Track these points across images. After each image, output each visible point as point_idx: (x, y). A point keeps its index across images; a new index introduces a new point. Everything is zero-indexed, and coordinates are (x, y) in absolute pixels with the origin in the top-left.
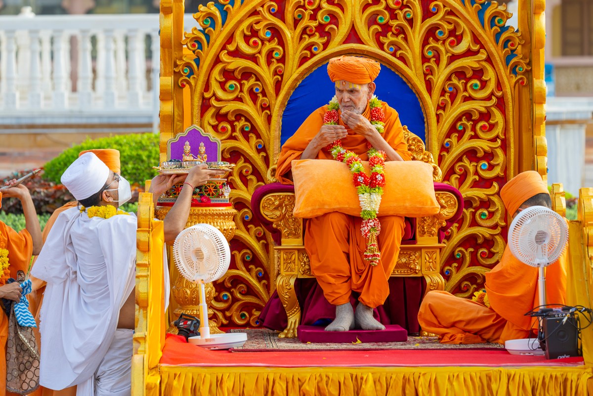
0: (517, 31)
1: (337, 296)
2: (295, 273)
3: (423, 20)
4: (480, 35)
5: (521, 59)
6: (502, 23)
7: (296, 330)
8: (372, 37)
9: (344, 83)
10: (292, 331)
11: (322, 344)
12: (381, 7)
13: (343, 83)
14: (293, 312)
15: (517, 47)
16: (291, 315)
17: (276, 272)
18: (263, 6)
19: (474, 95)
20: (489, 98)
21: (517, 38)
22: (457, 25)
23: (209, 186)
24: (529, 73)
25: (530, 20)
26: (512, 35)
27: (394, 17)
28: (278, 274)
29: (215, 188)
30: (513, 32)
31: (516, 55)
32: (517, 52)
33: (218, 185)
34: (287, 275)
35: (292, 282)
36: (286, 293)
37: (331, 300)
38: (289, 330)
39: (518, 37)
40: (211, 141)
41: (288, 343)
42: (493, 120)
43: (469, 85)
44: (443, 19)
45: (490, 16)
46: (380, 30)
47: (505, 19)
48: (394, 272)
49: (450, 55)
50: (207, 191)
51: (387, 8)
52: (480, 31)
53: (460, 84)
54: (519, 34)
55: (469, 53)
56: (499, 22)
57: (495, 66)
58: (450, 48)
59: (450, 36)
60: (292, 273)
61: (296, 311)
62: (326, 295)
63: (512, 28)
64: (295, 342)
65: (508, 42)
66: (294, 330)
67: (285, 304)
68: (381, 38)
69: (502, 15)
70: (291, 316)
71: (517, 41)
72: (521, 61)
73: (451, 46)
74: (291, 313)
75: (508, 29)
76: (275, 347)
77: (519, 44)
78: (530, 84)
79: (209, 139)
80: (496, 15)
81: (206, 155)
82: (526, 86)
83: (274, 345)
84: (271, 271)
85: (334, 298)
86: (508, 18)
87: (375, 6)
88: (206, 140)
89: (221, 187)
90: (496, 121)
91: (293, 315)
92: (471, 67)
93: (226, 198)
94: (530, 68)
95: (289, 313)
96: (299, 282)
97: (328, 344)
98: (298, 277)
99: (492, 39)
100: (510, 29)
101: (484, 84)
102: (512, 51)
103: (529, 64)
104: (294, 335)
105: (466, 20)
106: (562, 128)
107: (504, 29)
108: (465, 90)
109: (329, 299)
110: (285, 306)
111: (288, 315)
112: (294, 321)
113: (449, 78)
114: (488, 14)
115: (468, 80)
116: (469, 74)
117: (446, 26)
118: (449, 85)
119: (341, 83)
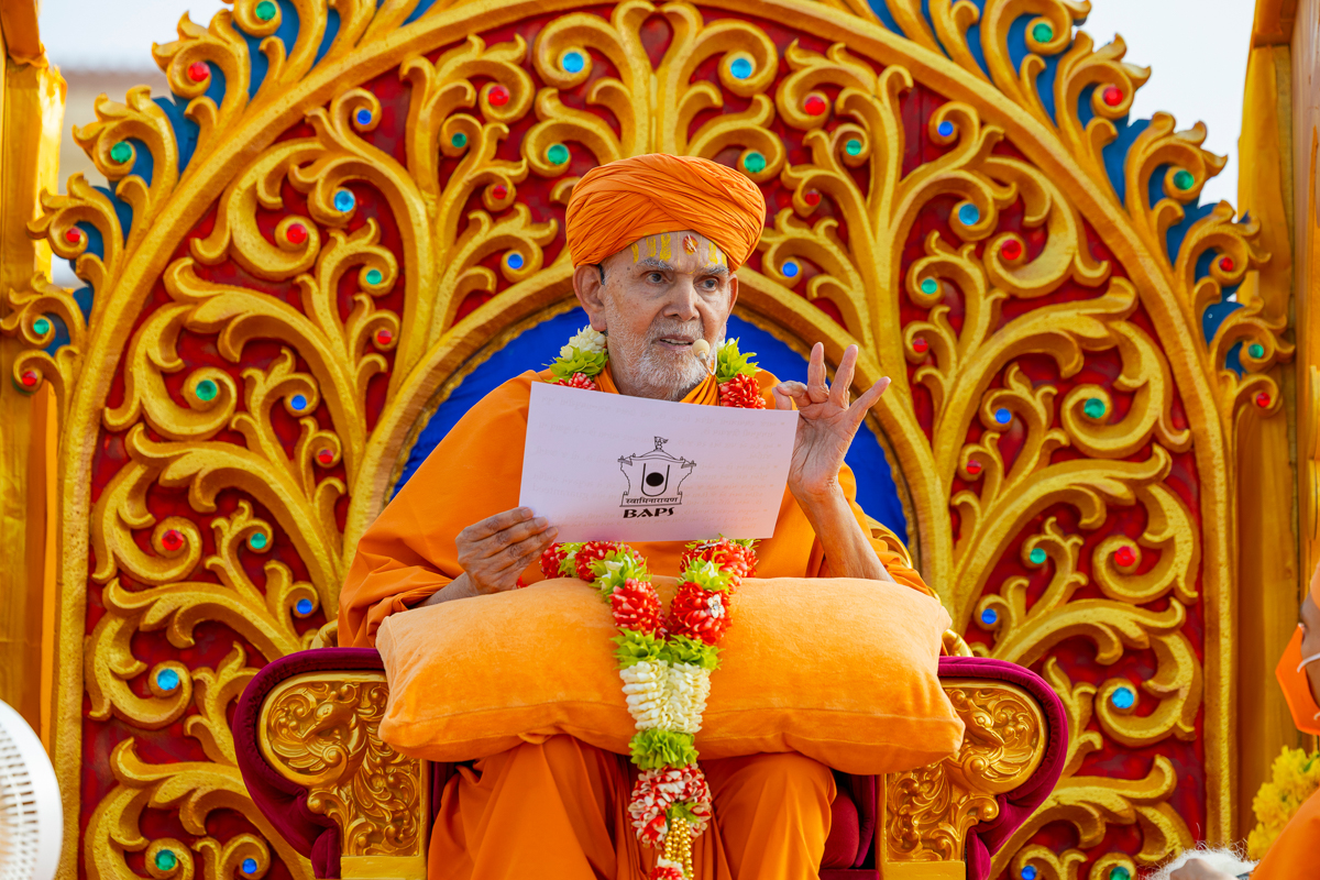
0: (1245, 219)
3: (907, 168)
4: (1112, 228)
5: (1259, 315)
6: (1189, 187)
9: (691, 244)
12: (754, 121)
13: (685, 243)
15: (1244, 275)
18: (326, 105)
19: (1087, 439)
20: (1141, 453)
21: (1243, 242)
22: (1027, 187)
25: (1288, 185)
26: (1227, 231)
27: (801, 153)
30: (1230, 224)
31: (1240, 304)
39: (1247, 239)
42: (1155, 534)
43: (1070, 403)
44: (975, 165)
45: (1148, 161)
47: (1202, 178)
49: (1001, 294)
51: (778, 123)
52: (1111, 211)
53: (1036, 401)
54: (1251, 230)
55: (1069, 290)
56: (1178, 186)
57: (1165, 342)
58: (1002, 272)
59: (1001, 227)
63: (1225, 209)
65: (1213, 257)
69: (1191, 159)
71: (1245, 252)
72: (1259, 323)
73: (1005, 265)
77: (1251, 264)
78: (1295, 401)
80: (1170, 158)
82: (1275, 412)
86: (1210, 173)
87: (735, 116)
90: (1166, 535)
92: (1080, 339)
94: (1292, 349)
99: (1155, 242)
100: (1216, 213)
101: (1125, 404)
102: (1228, 288)
103: (1289, 333)
105: (1059, 174)
107: (1196, 210)
108: (1057, 422)
113: (997, 379)
114: (1139, 155)
115: (1068, 385)
116: (1072, 364)
117: (989, 191)
118: (997, 402)
119: (679, 243)
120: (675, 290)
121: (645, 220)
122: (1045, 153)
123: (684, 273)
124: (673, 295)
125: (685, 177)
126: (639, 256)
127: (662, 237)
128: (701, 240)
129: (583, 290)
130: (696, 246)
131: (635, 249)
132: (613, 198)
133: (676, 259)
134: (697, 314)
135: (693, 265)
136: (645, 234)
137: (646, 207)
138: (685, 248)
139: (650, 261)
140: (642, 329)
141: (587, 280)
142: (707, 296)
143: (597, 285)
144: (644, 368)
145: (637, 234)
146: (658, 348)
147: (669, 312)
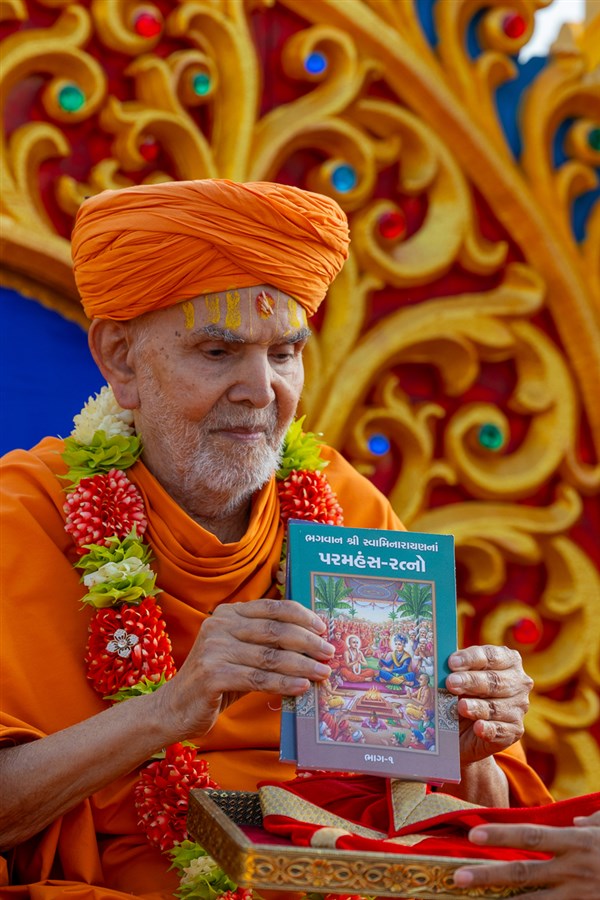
3: (265, 107)
4: (509, 199)
8: (29, 180)
9: (266, 303)
12: (68, 41)
13: (258, 302)
19: (481, 477)
20: (544, 496)
22: (410, 142)
42: (561, 600)
43: (458, 429)
44: (349, 112)
45: (551, 113)
46: (63, 146)
49: (373, 282)
51: (96, 45)
52: (509, 176)
53: (417, 423)
55: (457, 280)
57: (573, 349)
58: (377, 254)
59: (377, 195)
68: (68, 186)
73: (388, 249)
87: (42, 33)
90: (576, 600)
99: (562, 220)
101: (522, 425)
105: (447, 125)
108: (440, 452)
113: (370, 397)
114: (542, 104)
115: (454, 405)
116: (462, 377)
117: (367, 147)
118: (372, 425)
119: (251, 304)
120: (244, 364)
121: (205, 273)
122: (429, 97)
123: (257, 343)
124: (241, 371)
125: (263, 215)
126: (195, 320)
127: (228, 296)
128: (280, 297)
129: (104, 351)
130: (273, 306)
131: (189, 309)
132: (160, 242)
133: (247, 326)
134: (271, 395)
135: (269, 332)
136: (205, 291)
137: (208, 256)
138: (259, 309)
139: (213, 327)
140: (195, 417)
141: (108, 338)
142: (280, 367)
143: (122, 344)
144: (204, 467)
145: (193, 291)
146: (220, 440)
147: (236, 395)
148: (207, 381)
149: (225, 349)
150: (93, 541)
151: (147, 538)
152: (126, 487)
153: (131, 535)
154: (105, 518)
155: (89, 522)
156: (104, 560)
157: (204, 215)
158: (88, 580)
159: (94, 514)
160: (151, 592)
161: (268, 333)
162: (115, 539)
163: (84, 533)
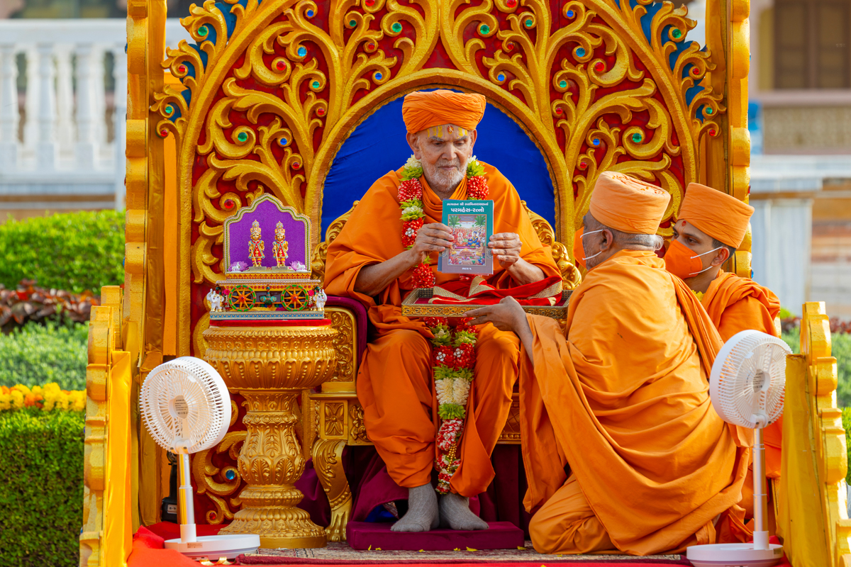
0: (705, 49)
1: (408, 473)
2: (344, 437)
3: (552, 31)
4: (644, 55)
5: (711, 94)
6: (679, 37)
7: (344, 530)
8: (470, 58)
9: (451, 129)
10: (338, 531)
11: (387, 551)
12: (484, 10)
13: (448, 129)
14: (340, 500)
15: (704, 75)
16: (337, 505)
17: (312, 436)
18: (293, 7)
19: (634, 151)
20: (657, 158)
21: (703, 61)
22: (607, 39)
23: (292, 292)
24: (723, 117)
25: (724, 32)
26: (696, 56)
27: (505, 25)
28: (317, 439)
29: (302, 294)
30: (698, 52)
31: (702, 89)
32: (704, 83)
33: (308, 289)
34: (330, 441)
35: (339, 452)
36: (328, 469)
37: (400, 480)
38: (332, 530)
39: (706, 59)
40: (295, 219)
41: (332, 549)
43: (626, 135)
44: (583, 29)
45: (661, 24)
46: (483, 46)
47: (686, 30)
48: (503, 437)
49: (595, 87)
50: (289, 300)
51: (495, 10)
52: (645, 48)
53: (612, 135)
54: (707, 54)
55: (626, 84)
56: (675, 35)
58: (595, 77)
59: (595, 57)
60: (339, 437)
61: (344, 499)
62: (391, 472)
63: (696, 44)
64: (343, 549)
65: (690, 68)
66: (340, 528)
67: (327, 487)
68: (485, 59)
69: (680, 23)
70: (336, 507)
71: (704, 65)
72: (711, 98)
73: (597, 74)
74: (336, 502)
75: (689, 46)
76: (310, 557)
77: (707, 70)
78: (725, 136)
79: (291, 216)
80: (671, 23)
81: (286, 243)
82: (718, 138)
83: (308, 553)
84: (305, 433)
85: (404, 477)
86: (690, 28)
87: (476, 8)
88: (287, 218)
89: (312, 293)
91: (340, 505)
92: (630, 107)
93: (320, 310)
94: (725, 110)
95: (333, 502)
96: (348, 450)
97: (397, 551)
98: (349, 444)
99: (664, 61)
100: (692, 46)
101: (650, 135)
102: (697, 81)
103: (724, 102)
104: (341, 537)
105: (622, 32)
106: (774, 205)
107: (683, 46)
108: (620, 144)
109: (395, 478)
110: (327, 490)
111: (331, 504)
112: (341, 515)
113: (594, 125)
114: (657, 22)
115: (625, 128)
116: (626, 118)
117: (589, 41)
118: (594, 135)
119: (446, 129)
120: (445, 147)
121: (431, 121)
122: (614, 21)
124: (445, 150)
126: (430, 134)
127: (439, 127)
128: (455, 127)
129: (411, 142)
130: (453, 130)
131: (428, 131)
132: (417, 111)
133: (445, 136)
134: (456, 156)
136: (431, 126)
137: (431, 116)
138: (449, 131)
139: (434, 137)
140: (433, 163)
141: (412, 138)
142: (459, 147)
143: (415, 140)
144: (436, 178)
145: (428, 126)
146: (441, 170)
147: (444, 157)
148: (435, 152)
149: (441, 143)
150: (404, 201)
151: (421, 199)
152: (416, 184)
153: (415, 199)
154: (408, 194)
155: (403, 195)
156: (407, 207)
157: (429, 104)
158: (403, 212)
159: (405, 192)
160: (421, 216)
161: (452, 138)
162: (410, 200)
163: (402, 198)
